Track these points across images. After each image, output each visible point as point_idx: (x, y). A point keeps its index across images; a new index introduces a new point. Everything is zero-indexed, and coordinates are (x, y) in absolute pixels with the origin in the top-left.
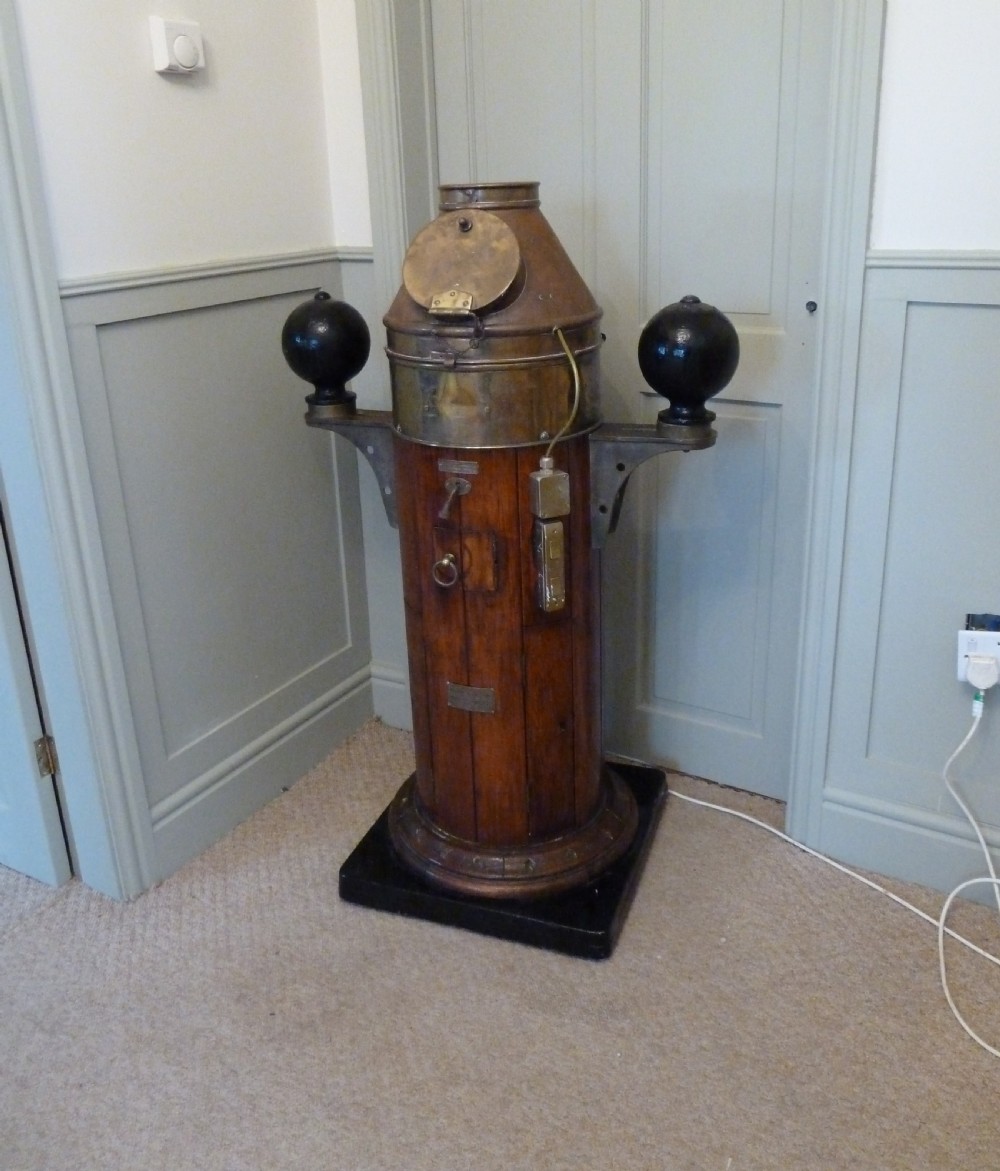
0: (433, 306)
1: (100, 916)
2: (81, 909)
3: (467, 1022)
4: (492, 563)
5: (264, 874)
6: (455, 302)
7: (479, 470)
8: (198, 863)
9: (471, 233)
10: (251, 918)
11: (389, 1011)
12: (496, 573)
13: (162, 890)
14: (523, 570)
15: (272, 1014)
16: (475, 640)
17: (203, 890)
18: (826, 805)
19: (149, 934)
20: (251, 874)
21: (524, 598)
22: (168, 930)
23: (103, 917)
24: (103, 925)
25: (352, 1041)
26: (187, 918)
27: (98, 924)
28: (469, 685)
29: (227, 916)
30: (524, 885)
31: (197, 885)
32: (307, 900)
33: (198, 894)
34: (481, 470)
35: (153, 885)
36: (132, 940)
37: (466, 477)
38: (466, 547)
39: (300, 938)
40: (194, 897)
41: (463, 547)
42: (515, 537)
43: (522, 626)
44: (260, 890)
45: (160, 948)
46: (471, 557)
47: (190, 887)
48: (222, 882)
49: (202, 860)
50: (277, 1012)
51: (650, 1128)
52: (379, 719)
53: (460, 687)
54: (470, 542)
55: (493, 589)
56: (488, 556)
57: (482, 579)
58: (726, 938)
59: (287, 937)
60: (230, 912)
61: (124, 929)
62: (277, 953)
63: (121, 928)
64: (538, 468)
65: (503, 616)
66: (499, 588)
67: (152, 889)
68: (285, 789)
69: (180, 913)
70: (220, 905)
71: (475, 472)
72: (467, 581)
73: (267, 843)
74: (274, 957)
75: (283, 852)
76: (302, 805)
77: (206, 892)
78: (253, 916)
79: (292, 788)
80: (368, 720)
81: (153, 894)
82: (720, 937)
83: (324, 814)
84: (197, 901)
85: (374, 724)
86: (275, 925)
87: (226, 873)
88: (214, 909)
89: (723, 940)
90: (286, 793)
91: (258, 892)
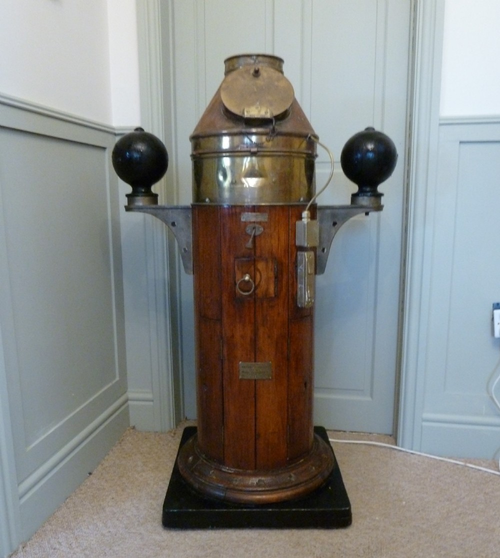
0: (246, 113)
4: (273, 279)
5: (101, 525)
6: (259, 112)
7: (268, 218)
8: (49, 527)
9: (261, 77)
10: (105, 553)
12: (276, 286)
13: (27, 549)
14: (290, 282)
16: (261, 331)
17: (60, 543)
18: (425, 424)
20: (91, 527)
21: (290, 300)
28: (255, 361)
30: (293, 490)
31: (53, 541)
32: (140, 534)
33: (58, 546)
34: (270, 218)
35: (21, 547)
37: (260, 223)
38: (258, 270)
40: (55, 549)
41: (256, 269)
42: (287, 261)
43: (288, 319)
44: (104, 535)
46: (261, 276)
47: (49, 543)
48: (72, 535)
49: (50, 524)
52: (134, 428)
53: (249, 364)
54: (261, 266)
55: (273, 295)
56: (271, 274)
57: (267, 289)
58: (405, 501)
60: (87, 552)
64: (300, 218)
65: (279, 314)
66: (277, 296)
67: (20, 549)
68: (90, 474)
70: (77, 550)
71: (266, 220)
72: (258, 291)
73: (93, 507)
75: (107, 509)
76: (106, 481)
77: (62, 543)
78: (106, 552)
79: (95, 472)
80: (128, 428)
81: (22, 553)
82: (401, 501)
83: (124, 483)
84: (58, 551)
85: (131, 431)
86: (125, 554)
87: (72, 530)
88: (74, 553)
89: (404, 503)
90: (91, 476)
91: (102, 536)
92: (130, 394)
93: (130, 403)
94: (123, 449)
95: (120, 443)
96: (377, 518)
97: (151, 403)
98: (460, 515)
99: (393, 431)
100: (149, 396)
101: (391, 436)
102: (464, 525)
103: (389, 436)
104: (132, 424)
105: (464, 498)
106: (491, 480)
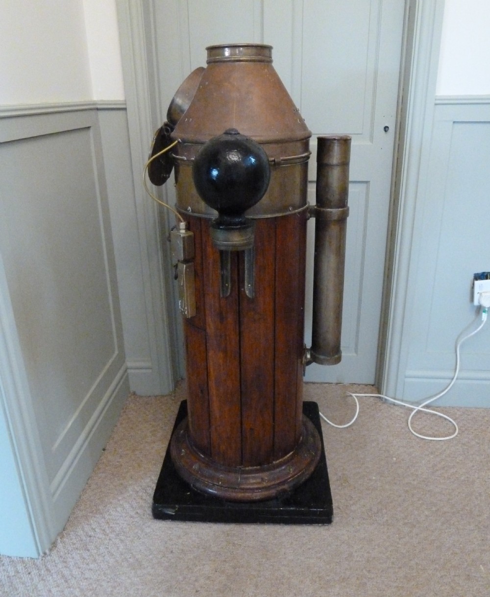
1: (29, 573)
2: (12, 574)
3: (309, 549)
5: (127, 506)
8: (80, 513)
11: (264, 560)
13: (65, 539)
15: (197, 591)
17: (94, 530)
18: (407, 380)
19: (76, 572)
20: (119, 509)
22: (88, 564)
23: (32, 573)
24: (36, 580)
25: (256, 586)
26: (95, 551)
27: (32, 579)
29: (122, 541)
31: (87, 528)
33: (92, 534)
35: (59, 539)
36: (66, 581)
39: (179, 537)
40: (90, 536)
45: (91, 579)
47: (84, 531)
48: (103, 520)
49: (80, 510)
50: (199, 589)
51: (437, 566)
52: (134, 394)
58: (395, 457)
59: (171, 540)
60: (122, 537)
61: (55, 576)
62: (172, 552)
63: (52, 575)
67: (59, 541)
68: (104, 450)
69: (88, 550)
70: (112, 535)
73: (115, 486)
74: (171, 555)
75: (130, 488)
76: (121, 456)
77: (96, 530)
78: (139, 535)
79: (108, 447)
80: (129, 395)
81: (61, 544)
82: (392, 458)
83: (139, 457)
84: (95, 538)
85: (133, 397)
86: (157, 535)
87: (101, 514)
88: (110, 539)
89: (395, 459)
90: (106, 452)
91: (132, 519)
92: (129, 364)
93: (129, 371)
94: (129, 418)
95: (125, 412)
96: (374, 478)
97: (150, 371)
98: (443, 468)
99: (375, 381)
100: (148, 364)
101: (373, 385)
102: (449, 478)
103: (372, 387)
104: (132, 389)
105: (445, 450)
106: (466, 429)
